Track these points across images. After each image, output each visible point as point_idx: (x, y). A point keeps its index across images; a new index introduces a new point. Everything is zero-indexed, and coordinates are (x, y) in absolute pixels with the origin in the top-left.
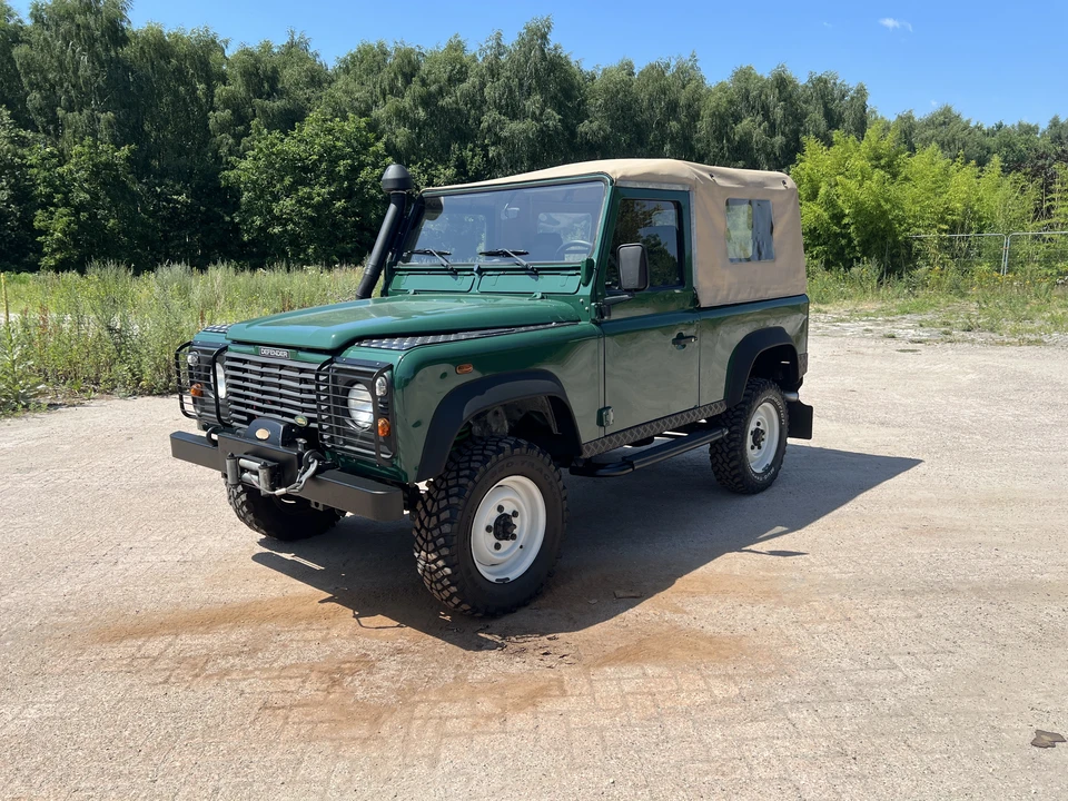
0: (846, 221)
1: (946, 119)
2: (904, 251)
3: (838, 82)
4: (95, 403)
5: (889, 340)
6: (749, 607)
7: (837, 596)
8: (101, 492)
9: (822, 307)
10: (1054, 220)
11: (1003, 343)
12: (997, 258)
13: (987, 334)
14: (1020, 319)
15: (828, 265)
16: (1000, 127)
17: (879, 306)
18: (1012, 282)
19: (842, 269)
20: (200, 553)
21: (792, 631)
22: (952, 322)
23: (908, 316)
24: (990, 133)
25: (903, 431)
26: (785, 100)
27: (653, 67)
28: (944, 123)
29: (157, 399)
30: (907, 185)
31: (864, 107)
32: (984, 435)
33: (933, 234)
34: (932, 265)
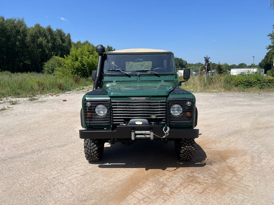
0: (85, 66)
26: (51, 34)
27: (11, 20)
31: (70, 39)
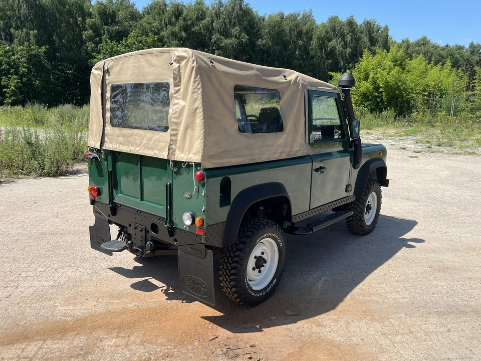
0: (381, 90)
1: (424, 42)
2: (406, 105)
3: (376, 24)
4: (21, 181)
5: (403, 151)
6: (357, 322)
7: (403, 315)
8: (16, 238)
9: (369, 131)
10: (475, 92)
11: (457, 154)
12: (449, 109)
13: (448, 148)
14: (462, 140)
15: (372, 111)
16: (447, 46)
17: (395, 131)
18: (455, 120)
19: (378, 113)
20: (63, 280)
21: (382, 341)
22: (430, 140)
23: (409, 137)
24: (443, 49)
25: (418, 204)
26: (352, 32)
27: (292, 15)
28: (423, 44)
29: (52, 179)
30: (408, 74)
31: (387, 36)
32: (459, 207)
33: (420, 97)
34: (419, 112)
